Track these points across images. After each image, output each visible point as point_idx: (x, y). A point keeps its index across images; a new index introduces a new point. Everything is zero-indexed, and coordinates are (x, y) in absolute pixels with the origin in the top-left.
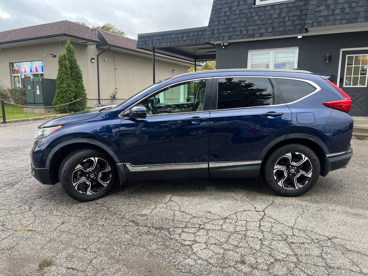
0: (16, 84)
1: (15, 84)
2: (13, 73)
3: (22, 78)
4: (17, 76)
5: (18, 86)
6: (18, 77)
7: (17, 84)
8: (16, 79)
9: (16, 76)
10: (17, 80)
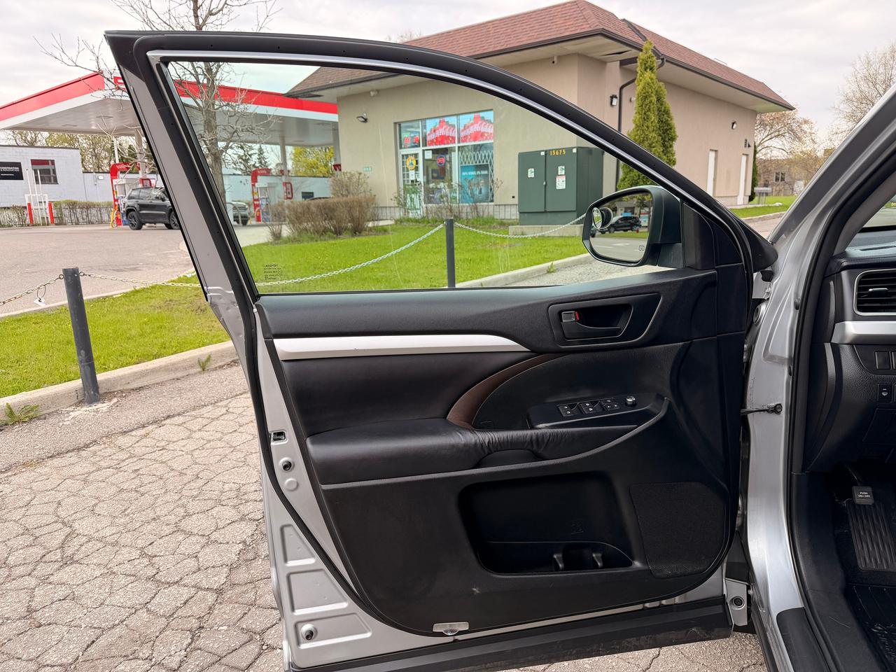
0: (408, 174)
1: (404, 175)
2: (401, 148)
3: (426, 157)
4: (412, 155)
5: (412, 178)
6: (416, 155)
7: (412, 173)
8: (411, 160)
9: (407, 156)
10: (412, 164)
